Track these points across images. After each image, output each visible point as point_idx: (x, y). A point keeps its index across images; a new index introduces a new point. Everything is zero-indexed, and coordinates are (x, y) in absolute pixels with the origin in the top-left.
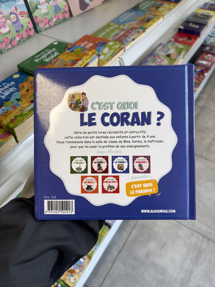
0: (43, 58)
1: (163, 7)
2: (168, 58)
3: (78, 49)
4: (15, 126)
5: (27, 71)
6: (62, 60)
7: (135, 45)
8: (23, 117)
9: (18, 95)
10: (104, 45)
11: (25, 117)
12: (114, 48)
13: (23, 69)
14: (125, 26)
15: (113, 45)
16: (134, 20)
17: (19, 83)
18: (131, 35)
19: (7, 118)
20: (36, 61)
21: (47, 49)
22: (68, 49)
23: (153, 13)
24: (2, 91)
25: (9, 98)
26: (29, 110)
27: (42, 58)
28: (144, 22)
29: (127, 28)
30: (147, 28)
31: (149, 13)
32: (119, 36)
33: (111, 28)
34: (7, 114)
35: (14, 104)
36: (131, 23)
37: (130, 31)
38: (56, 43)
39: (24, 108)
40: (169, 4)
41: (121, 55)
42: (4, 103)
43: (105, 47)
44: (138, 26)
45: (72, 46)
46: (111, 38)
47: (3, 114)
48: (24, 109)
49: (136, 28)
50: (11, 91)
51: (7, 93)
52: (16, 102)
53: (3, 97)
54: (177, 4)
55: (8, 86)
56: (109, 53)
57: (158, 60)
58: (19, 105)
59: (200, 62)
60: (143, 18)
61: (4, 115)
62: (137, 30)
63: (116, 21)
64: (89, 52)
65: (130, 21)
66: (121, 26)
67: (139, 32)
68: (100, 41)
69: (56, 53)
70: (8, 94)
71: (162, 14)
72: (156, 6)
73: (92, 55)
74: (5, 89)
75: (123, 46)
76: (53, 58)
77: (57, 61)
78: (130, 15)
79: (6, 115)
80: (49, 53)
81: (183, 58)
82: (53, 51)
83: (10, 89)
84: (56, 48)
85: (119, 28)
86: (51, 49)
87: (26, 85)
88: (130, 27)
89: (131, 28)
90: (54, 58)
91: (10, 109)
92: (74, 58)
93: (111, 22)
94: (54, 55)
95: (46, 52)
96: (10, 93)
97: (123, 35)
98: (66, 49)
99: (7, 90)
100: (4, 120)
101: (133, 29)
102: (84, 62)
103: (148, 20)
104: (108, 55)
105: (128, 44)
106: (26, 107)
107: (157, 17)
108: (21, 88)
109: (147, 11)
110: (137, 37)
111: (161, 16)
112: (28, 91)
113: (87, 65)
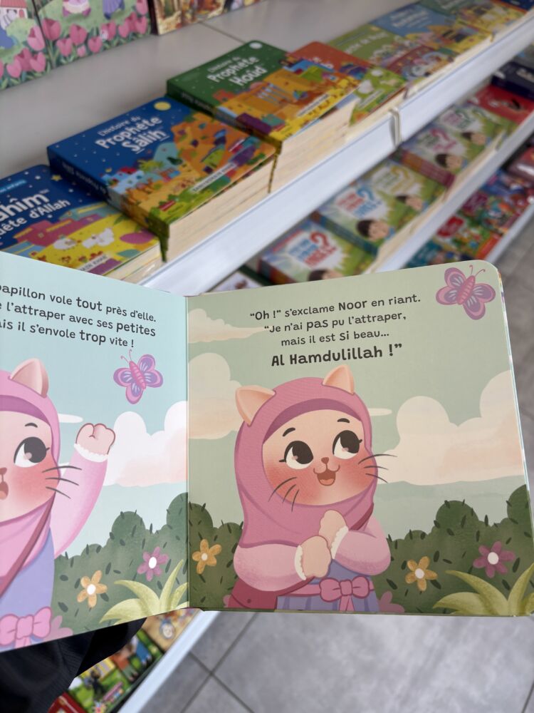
0: (229, 75)
1: (493, 14)
2: (466, 141)
3: (313, 69)
4: (172, 219)
5: (191, 100)
6: (275, 88)
7: (430, 86)
8: (189, 200)
9: (172, 149)
10: (361, 74)
11: (193, 201)
12: (385, 86)
13: (182, 91)
14: (406, 39)
15: (381, 77)
16: (425, 30)
17: (172, 123)
18: (420, 63)
19: (150, 196)
20: (213, 78)
21: (236, 56)
22: (287, 64)
23: (469, 23)
24: (133, 135)
25: (149, 152)
26: (202, 188)
27: (225, 74)
28: (451, 39)
29: (411, 44)
30: (457, 54)
31: (460, 20)
32: (392, 59)
34: (150, 187)
35: (163, 169)
36: (420, 35)
37: (418, 53)
38: (256, 46)
39: (189, 181)
40: (505, 9)
41: (398, 105)
42: (140, 163)
43: (362, 77)
44: (435, 46)
45: (297, 60)
46: (373, 60)
47: (140, 187)
48: (190, 184)
49: (432, 50)
50: (155, 139)
51: (144, 141)
52: (168, 165)
53: (137, 149)
54: (525, 13)
55: (146, 125)
56: (373, 95)
57: (443, 142)
58: (177, 173)
59: (522, 168)
60: (448, 29)
61: (143, 190)
62: (436, 54)
63: (383, 23)
64: (339, 81)
65: (415, 29)
66: (397, 38)
67: (438, 59)
68: (352, 63)
69: (258, 68)
70: (146, 144)
71: (491, 28)
72: (475, 8)
73: (347, 89)
74: (139, 131)
75: (405, 85)
76: (251, 79)
77: (264, 88)
78: (416, 16)
79: (147, 189)
80: (241, 65)
81: (498, 147)
82: (252, 63)
83: (150, 132)
84: (257, 57)
85: (392, 42)
86: (247, 58)
87: (188, 130)
88: (416, 43)
89: (419, 45)
90: (256, 79)
91: (157, 179)
92: (304, 88)
93: (374, 22)
94: (253, 72)
95: (235, 63)
96: (151, 142)
97: (402, 59)
98: (283, 63)
99: (145, 134)
100: (143, 200)
101: (424, 49)
102: (328, 102)
103: (460, 37)
104: (371, 99)
105: (416, 82)
106: (194, 179)
107: (479, 34)
108: (177, 135)
109: (455, 14)
110: (435, 70)
111: (487, 32)
112: (195, 143)
113: (334, 110)
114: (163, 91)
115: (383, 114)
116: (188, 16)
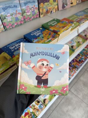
3: (65, 23)
5: (45, 28)
6: (59, 26)
7: (84, 25)
9: (42, 35)
10: (72, 23)
12: (76, 25)
13: (44, 26)
15: (76, 23)
16: (83, 15)
17: (42, 31)
18: (82, 21)
20: (49, 24)
25: (39, 36)
28: (87, 17)
33: (74, 17)
38: (56, 19)
41: (78, 28)
42: (38, 38)
45: (62, 21)
46: (74, 21)
48: (45, 41)
49: (84, 19)
50: (40, 34)
52: (42, 38)
53: (37, 35)
56: (74, 26)
57: (86, 33)
60: (87, 15)
63: (76, 14)
64: (69, 24)
65: (81, 15)
66: (78, 17)
67: (85, 20)
68: (71, 21)
73: (70, 26)
74: (37, 33)
75: (80, 24)
78: (81, 13)
80: (53, 22)
84: (56, 21)
85: (77, 18)
87: (45, 32)
88: (82, 17)
90: (56, 24)
91: (40, 40)
92: (63, 26)
93: (74, 14)
97: (79, 20)
98: (60, 22)
101: (83, 19)
105: (82, 24)
108: (43, 33)
110: (85, 22)
112: (46, 34)
113: (68, 29)
114: (41, 27)
115: (76, 29)
116: (45, 14)
